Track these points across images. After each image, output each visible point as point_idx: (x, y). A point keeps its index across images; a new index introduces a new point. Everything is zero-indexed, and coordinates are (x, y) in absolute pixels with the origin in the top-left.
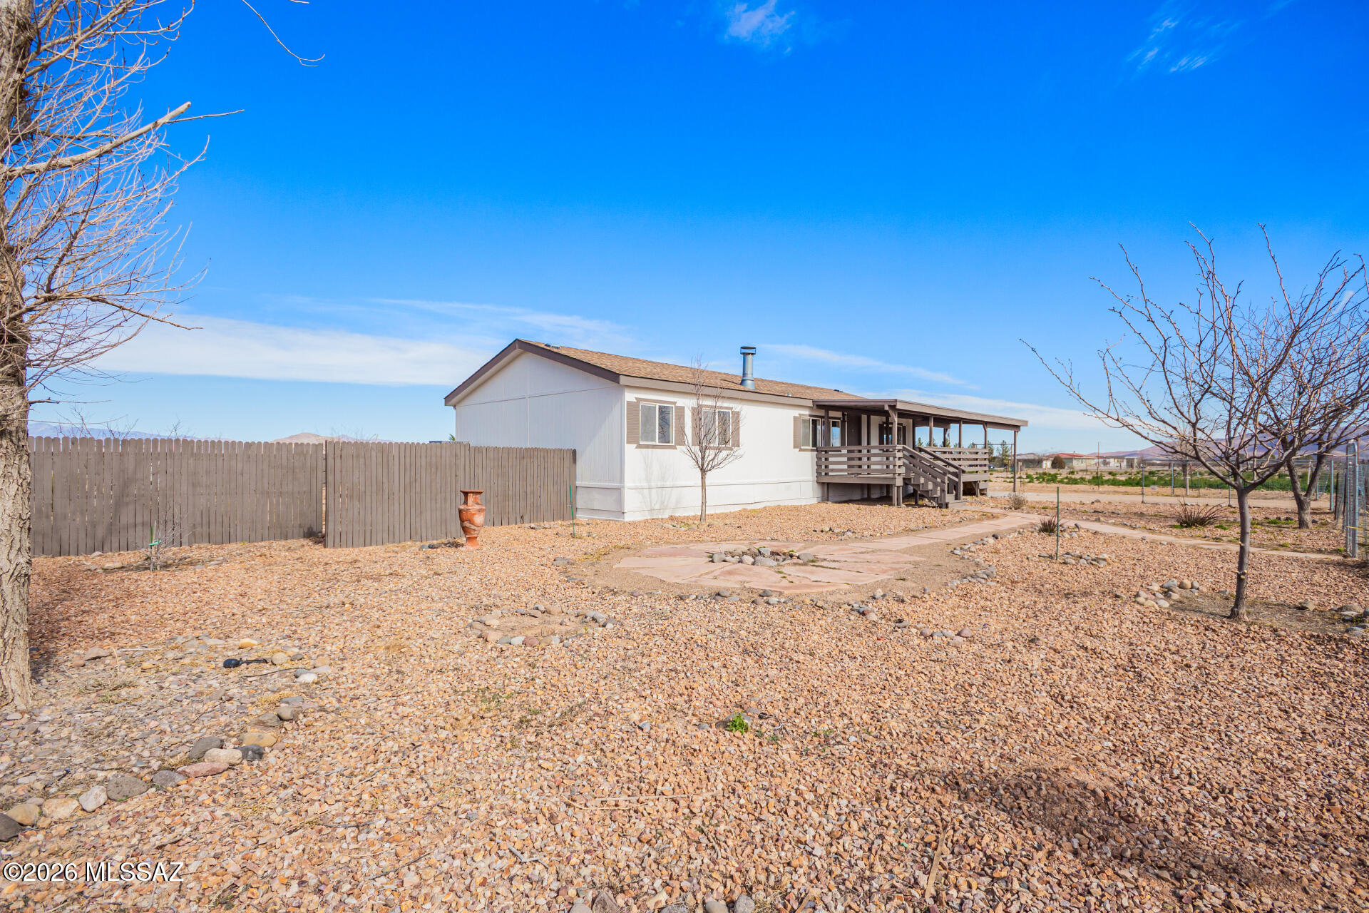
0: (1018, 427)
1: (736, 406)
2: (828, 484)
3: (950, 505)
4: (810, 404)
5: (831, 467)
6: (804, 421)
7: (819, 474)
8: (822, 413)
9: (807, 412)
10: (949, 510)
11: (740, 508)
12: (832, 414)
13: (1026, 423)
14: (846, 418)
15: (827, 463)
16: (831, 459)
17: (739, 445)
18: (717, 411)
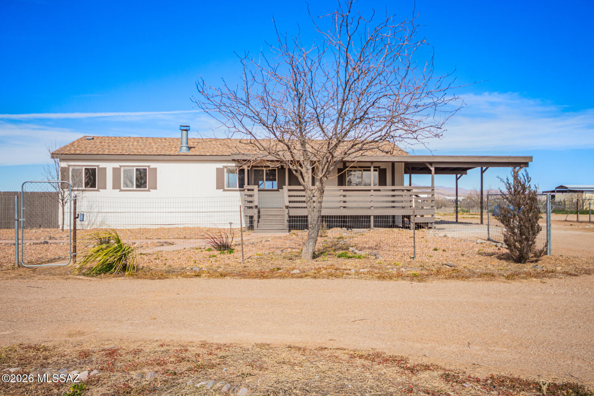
1: (153, 165)
6: (230, 170)
9: (232, 164)
17: (156, 188)
18: (135, 169)
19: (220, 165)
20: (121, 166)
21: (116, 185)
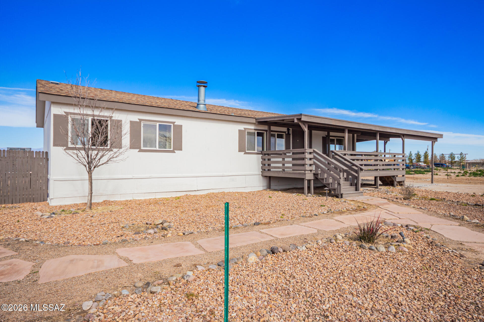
0: (436, 139)
1: (178, 121)
2: (270, 177)
3: (344, 195)
4: (254, 121)
5: (272, 165)
6: (249, 134)
7: (264, 170)
8: (265, 127)
9: (253, 127)
10: (343, 200)
11: (185, 193)
12: (273, 128)
13: (441, 136)
14: (291, 132)
15: (269, 162)
16: (272, 160)
17: (181, 149)
18: (158, 124)
19: (242, 127)
20: (141, 120)
21: (135, 144)
